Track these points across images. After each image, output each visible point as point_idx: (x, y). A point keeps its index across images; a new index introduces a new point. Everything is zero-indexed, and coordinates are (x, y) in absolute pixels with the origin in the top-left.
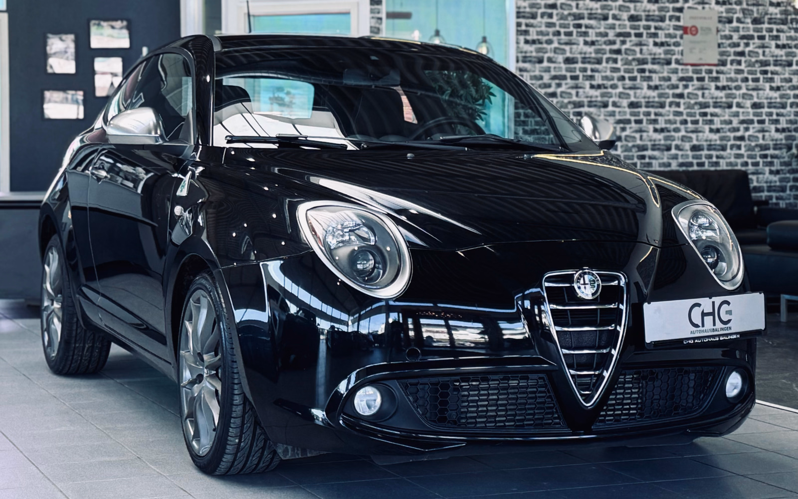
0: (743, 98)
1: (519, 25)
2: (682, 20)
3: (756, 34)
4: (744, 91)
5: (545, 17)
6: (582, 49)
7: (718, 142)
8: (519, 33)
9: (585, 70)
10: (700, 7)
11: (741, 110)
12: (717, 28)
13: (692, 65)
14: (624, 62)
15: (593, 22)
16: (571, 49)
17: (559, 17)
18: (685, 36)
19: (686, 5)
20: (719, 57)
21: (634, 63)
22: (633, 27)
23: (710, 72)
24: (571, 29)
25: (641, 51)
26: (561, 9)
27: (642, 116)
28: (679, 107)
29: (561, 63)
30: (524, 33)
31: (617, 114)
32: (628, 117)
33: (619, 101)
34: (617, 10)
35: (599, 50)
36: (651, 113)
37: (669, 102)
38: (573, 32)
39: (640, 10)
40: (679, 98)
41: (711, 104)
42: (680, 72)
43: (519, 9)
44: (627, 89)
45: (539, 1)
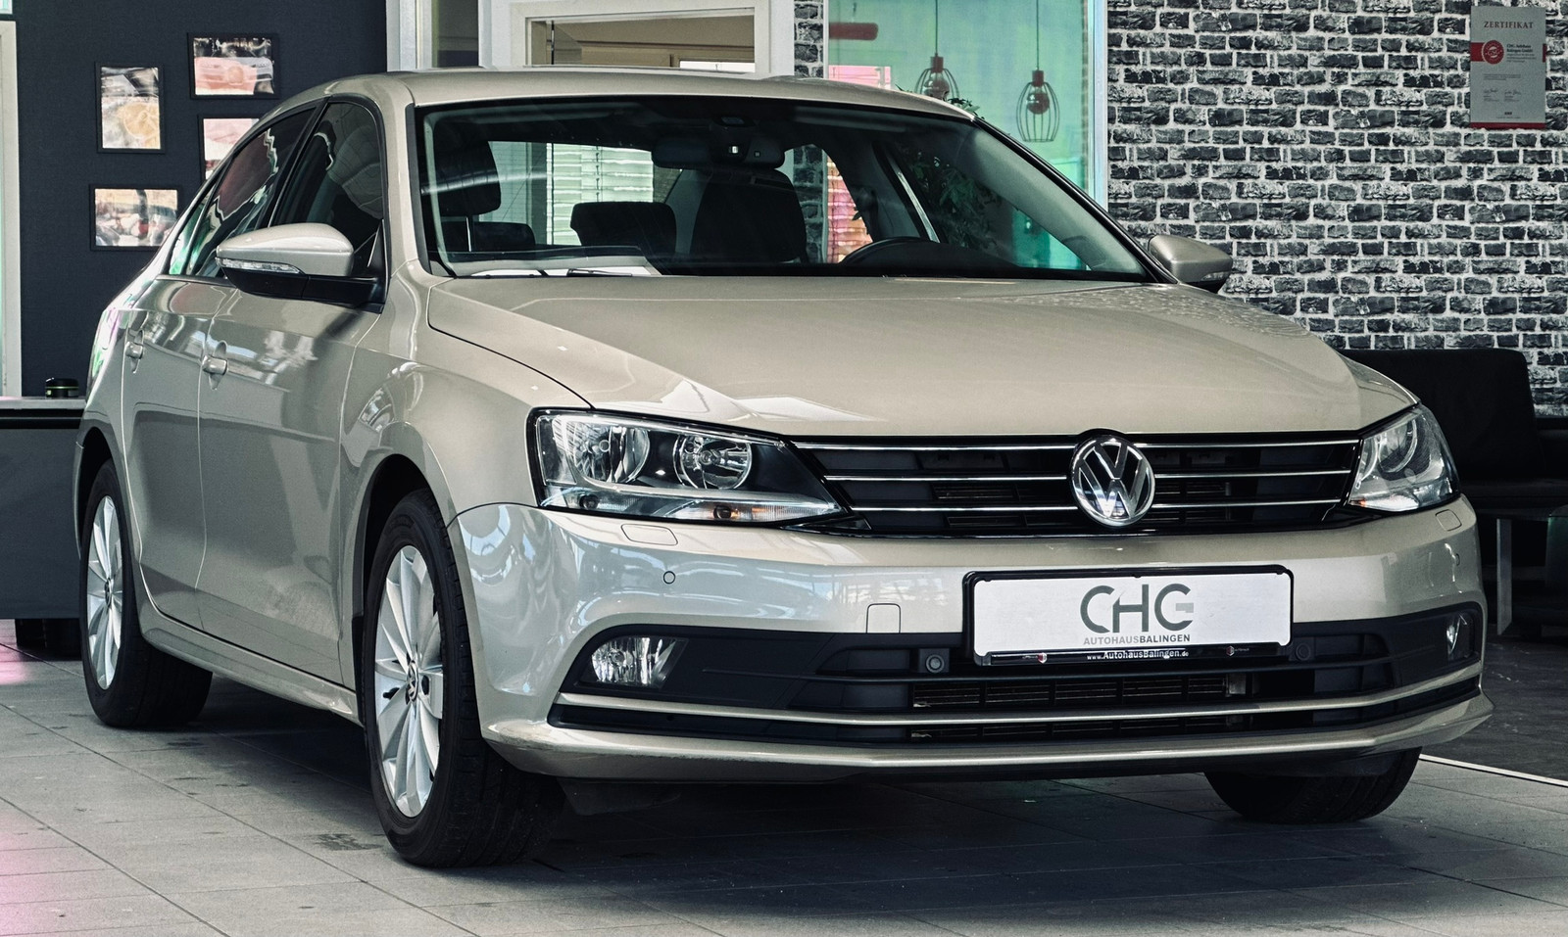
1: (1114, 41)
2: (1467, 30)
5: (1172, 25)
6: (1250, 93)
7: (1546, 294)
8: (1115, 58)
9: (1257, 138)
12: (1545, 46)
13: (1489, 127)
14: (1341, 120)
15: (1271, 34)
16: (1226, 92)
17: (1201, 23)
18: (1474, 65)
20: (1548, 110)
21: (1363, 123)
22: (1360, 46)
23: (1529, 141)
24: (1228, 49)
25: (1378, 96)
26: (1205, 8)
27: (1379, 236)
28: (1462, 218)
29: (1205, 124)
30: (1126, 59)
31: (1326, 234)
32: (1350, 239)
33: (1330, 205)
34: (1327, 8)
35: (1287, 94)
36: (1400, 231)
37: (1440, 207)
38: (1230, 55)
39: (1376, 8)
40: (1461, 200)
41: (1531, 211)
42: (1462, 142)
43: (1115, 7)
44: (1346, 179)
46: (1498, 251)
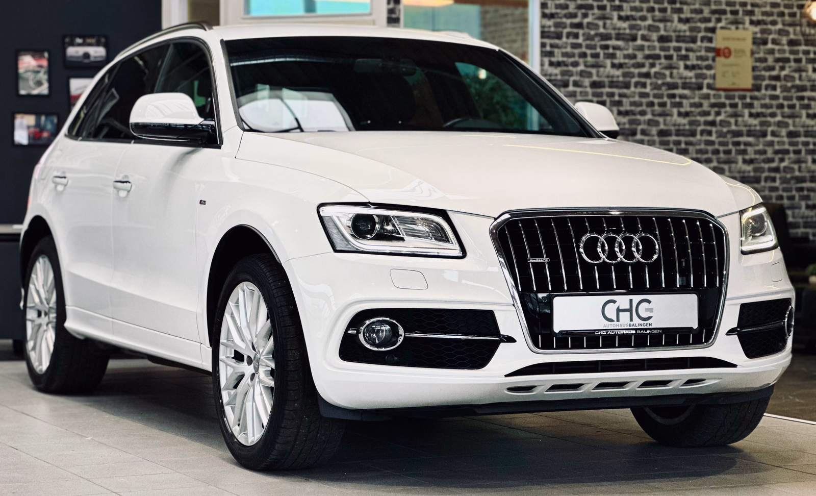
0: (779, 126)
1: (543, 45)
2: (714, 41)
3: (792, 57)
4: (779, 118)
5: (571, 37)
6: (609, 72)
7: (752, 174)
8: (544, 54)
9: (612, 94)
10: (733, 27)
11: (776, 139)
12: (752, 50)
13: (725, 90)
14: (653, 86)
15: (620, 43)
16: (598, 72)
17: (585, 37)
18: (718, 59)
19: (719, 25)
20: (753, 82)
21: (664, 88)
22: (662, 49)
23: (743, 98)
24: (598, 50)
25: (671, 74)
26: (587, 29)
28: (711, 136)
29: (587, 88)
30: (549, 54)
33: (647, 129)
34: (646, 30)
35: (627, 73)
36: (682, 142)
37: (701, 130)
38: (599, 53)
39: (670, 30)
40: (711, 126)
41: (745, 132)
42: (712, 97)
43: (544, 28)
44: (656, 116)
45: (564, 20)
46: (729, 152)
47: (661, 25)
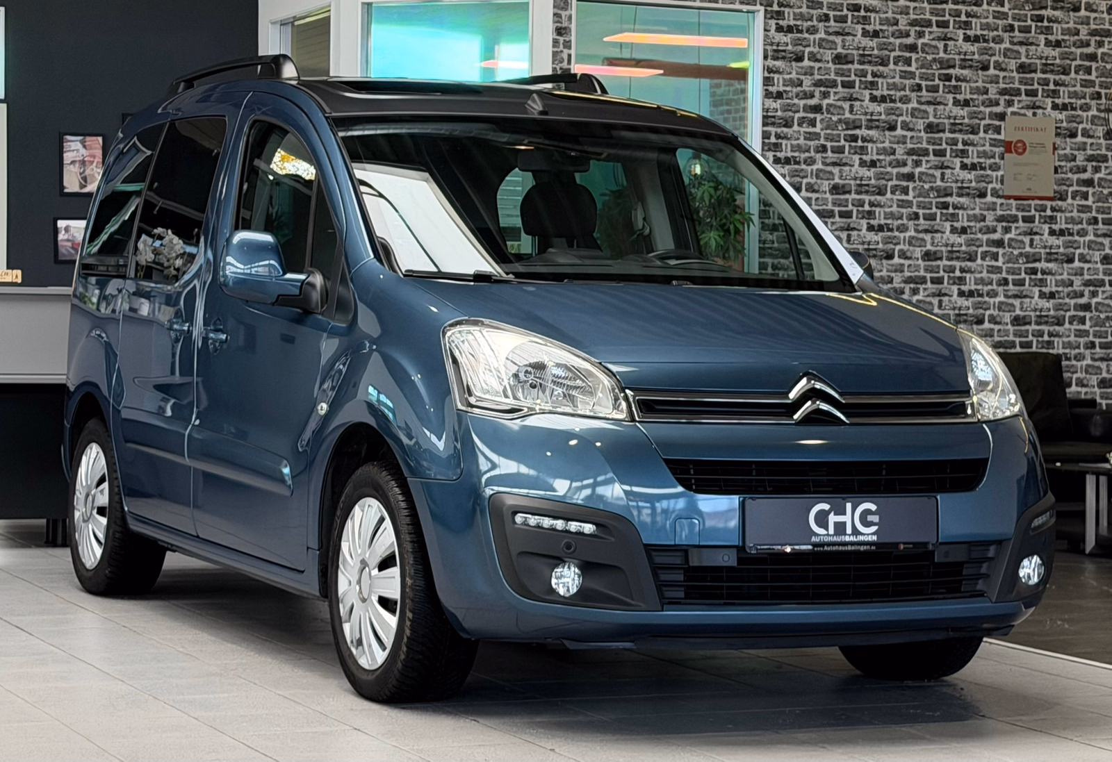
0: (1089, 248)
1: (766, 135)
2: (1003, 132)
3: (1110, 154)
4: (1091, 237)
5: (805, 125)
6: (857, 173)
7: (1052, 313)
8: (767, 147)
9: (861, 204)
10: (1029, 113)
11: (1086, 266)
12: (1054, 144)
13: (1017, 198)
14: (917, 192)
15: (872, 133)
16: (841, 171)
17: (825, 124)
18: (1006, 155)
19: (1010, 110)
20: (1056, 187)
21: (932, 194)
22: (931, 141)
23: (1041, 209)
24: (843, 142)
25: (943, 176)
26: (828, 114)
27: (941, 272)
28: (997, 260)
29: (825, 193)
30: (774, 148)
31: (906, 269)
32: (922, 273)
33: (908, 250)
34: (909, 116)
35: (882, 174)
36: (955, 268)
37: (982, 253)
38: (844, 147)
39: (942, 116)
40: (997, 247)
41: (1043, 256)
42: (998, 208)
43: (767, 112)
44: (921, 232)
45: (796, 101)
46: (1020, 283)
47: (930, 109)
